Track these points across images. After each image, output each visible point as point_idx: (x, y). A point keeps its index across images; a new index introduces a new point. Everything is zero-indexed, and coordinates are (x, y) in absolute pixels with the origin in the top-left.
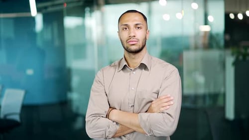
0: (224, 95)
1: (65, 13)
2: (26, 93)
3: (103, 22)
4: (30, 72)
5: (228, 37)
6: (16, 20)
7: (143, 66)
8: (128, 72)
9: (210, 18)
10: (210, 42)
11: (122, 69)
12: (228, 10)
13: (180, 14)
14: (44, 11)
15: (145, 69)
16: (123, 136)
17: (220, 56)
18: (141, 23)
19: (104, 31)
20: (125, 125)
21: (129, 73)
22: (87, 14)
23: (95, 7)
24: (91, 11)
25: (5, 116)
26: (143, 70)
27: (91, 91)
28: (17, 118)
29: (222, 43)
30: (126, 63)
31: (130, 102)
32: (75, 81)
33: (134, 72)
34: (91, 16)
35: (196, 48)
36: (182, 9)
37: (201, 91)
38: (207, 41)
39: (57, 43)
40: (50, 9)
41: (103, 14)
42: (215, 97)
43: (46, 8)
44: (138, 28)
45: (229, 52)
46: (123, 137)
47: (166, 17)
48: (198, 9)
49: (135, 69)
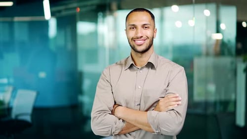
0: (235, 103)
1: (78, 17)
2: (38, 94)
3: (115, 28)
4: (42, 75)
5: (240, 46)
6: (31, 23)
7: (150, 65)
8: (134, 70)
9: (223, 26)
10: (222, 49)
11: (129, 68)
12: (241, 18)
13: (192, 21)
14: (58, 15)
15: (152, 68)
16: (129, 133)
17: (232, 63)
18: (149, 23)
19: (116, 37)
20: (130, 122)
21: (135, 72)
22: (100, 19)
23: (108, 12)
24: (104, 16)
25: (17, 116)
26: (150, 69)
27: (97, 87)
28: (28, 118)
29: (233, 51)
30: (132, 62)
31: (136, 100)
32: (86, 84)
33: (141, 71)
34: (103, 22)
35: (207, 54)
36: (194, 16)
37: (212, 98)
38: (218, 49)
39: (70, 46)
40: (64, 13)
41: (115, 20)
42: (225, 104)
43: (59, 11)
44: (146, 28)
45: (240, 59)
46: (128, 135)
47: (179, 24)
48: (210, 16)
49: (142, 68)
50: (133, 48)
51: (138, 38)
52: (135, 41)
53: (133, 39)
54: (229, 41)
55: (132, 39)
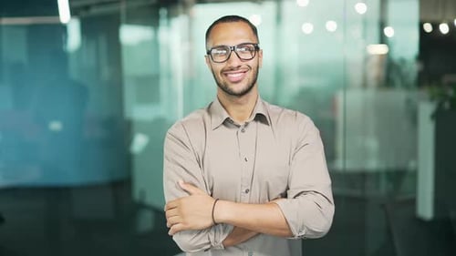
0: (414, 175)
4: (56, 126)
11: (223, 123)
13: (333, 22)
14: (84, 14)
17: (408, 102)
21: (235, 131)
22: (163, 22)
23: (180, 9)
24: (169, 16)
31: (244, 183)
35: (365, 85)
37: (373, 164)
38: (383, 73)
39: (106, 72)
40: (95, 11)
43: (87, 8)
45: (425, 93)
50: (224, 88)
51: (232, 70)
52: (226, 75)
53: (224, 72)
54: (403, 61)
55: (222, 72)
